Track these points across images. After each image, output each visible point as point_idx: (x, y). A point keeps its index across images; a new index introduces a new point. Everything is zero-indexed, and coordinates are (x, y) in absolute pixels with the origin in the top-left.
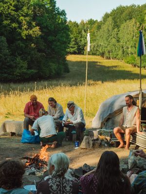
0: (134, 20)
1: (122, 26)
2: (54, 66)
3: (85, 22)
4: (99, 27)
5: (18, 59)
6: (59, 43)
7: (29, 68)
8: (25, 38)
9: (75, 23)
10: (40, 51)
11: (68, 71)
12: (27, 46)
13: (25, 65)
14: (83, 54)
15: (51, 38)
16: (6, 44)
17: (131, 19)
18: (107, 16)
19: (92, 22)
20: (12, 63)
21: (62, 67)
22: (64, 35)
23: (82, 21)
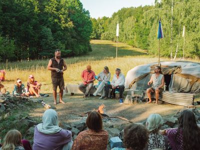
0: (133, 17)
1: (125, 21)
2: (82, 47)
3: (101, 18)
4: (110, 22)
5: (59, 43)
6: (85, 33)
7: (66, 49)
8: (63, 29)
9: (94, 19)
10: (73, 37)
11: (91, 51)
12: (64, 34)
13: (64, 47)
14: (100, 39)
15: (79, 29)
16: (51, 33)
17: (131, 16)
18: (115, 15)
19: (105, 19)
20: (55, 45)
21: (87, 48)
22: (89, 27)
23: (99, 18)
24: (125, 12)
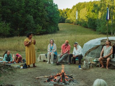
0: (85, 8)
1: (81, 11)
2: (53, 28)
3: (65, 9)
4: (71, 11)
5: (38, 25)
6: (55, 18)
7: (43, 29)
8: (41, 16)
9: (61, 10)
10: (47, 21)
11: (59, 30)
12: (41, 20)
13: (41, 28)
14: (64, 23)
15: (51, 16)
16: (33, 19)
17: (84, 8)
18: (74, 7)
19: (68, 9)
20: (35, 27)
21: (56, 28)
22: (57, 15)
23: (64, 9)
24: (81, 5)
